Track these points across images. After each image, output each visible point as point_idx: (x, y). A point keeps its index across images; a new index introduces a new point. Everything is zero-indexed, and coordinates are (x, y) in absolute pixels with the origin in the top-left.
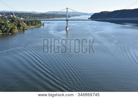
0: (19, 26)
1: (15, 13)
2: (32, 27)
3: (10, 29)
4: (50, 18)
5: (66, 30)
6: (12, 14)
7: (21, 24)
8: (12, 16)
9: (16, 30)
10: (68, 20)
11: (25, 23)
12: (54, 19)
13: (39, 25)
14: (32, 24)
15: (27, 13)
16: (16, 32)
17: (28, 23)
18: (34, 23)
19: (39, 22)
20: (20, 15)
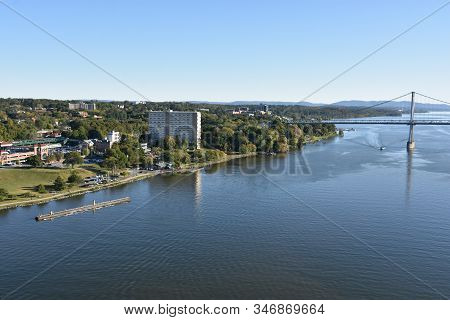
1: (270, 106)
2: (316, 138)
3: (272, 142)
4: (350, 117)
6: (264, 108)
7: (292, 131)
8: (263, 112)
9: (286, 147)
10: (415, 124)
11: (301, 129)
12: (359, 120)
13: (331, 134)
14: (315, 132)
15: (292, 107)
16: (284, 149)
17: (305, 128)
18: (320, 130)
19: (331, 127)
20: (279, 109)
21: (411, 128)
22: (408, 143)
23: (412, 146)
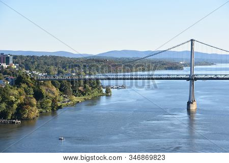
0: (38, 95)
1: (15, 57)
2: (75, 99)
3: (15, 106)
5: (189, 109)
6: (7, 60)
7: (43, 89)
8: (5, 66)
10: (196, 79)
11: (56, 87)
13: (96, 93)
14: (74, 90)
15: (46, 57)
16: (33, 115)
17: (62, 86)
18: (81, 88)
19: (95, 84)
20: (29, 61)
21: (192, 85)
22: (189, 103)
23: (193, 107)
